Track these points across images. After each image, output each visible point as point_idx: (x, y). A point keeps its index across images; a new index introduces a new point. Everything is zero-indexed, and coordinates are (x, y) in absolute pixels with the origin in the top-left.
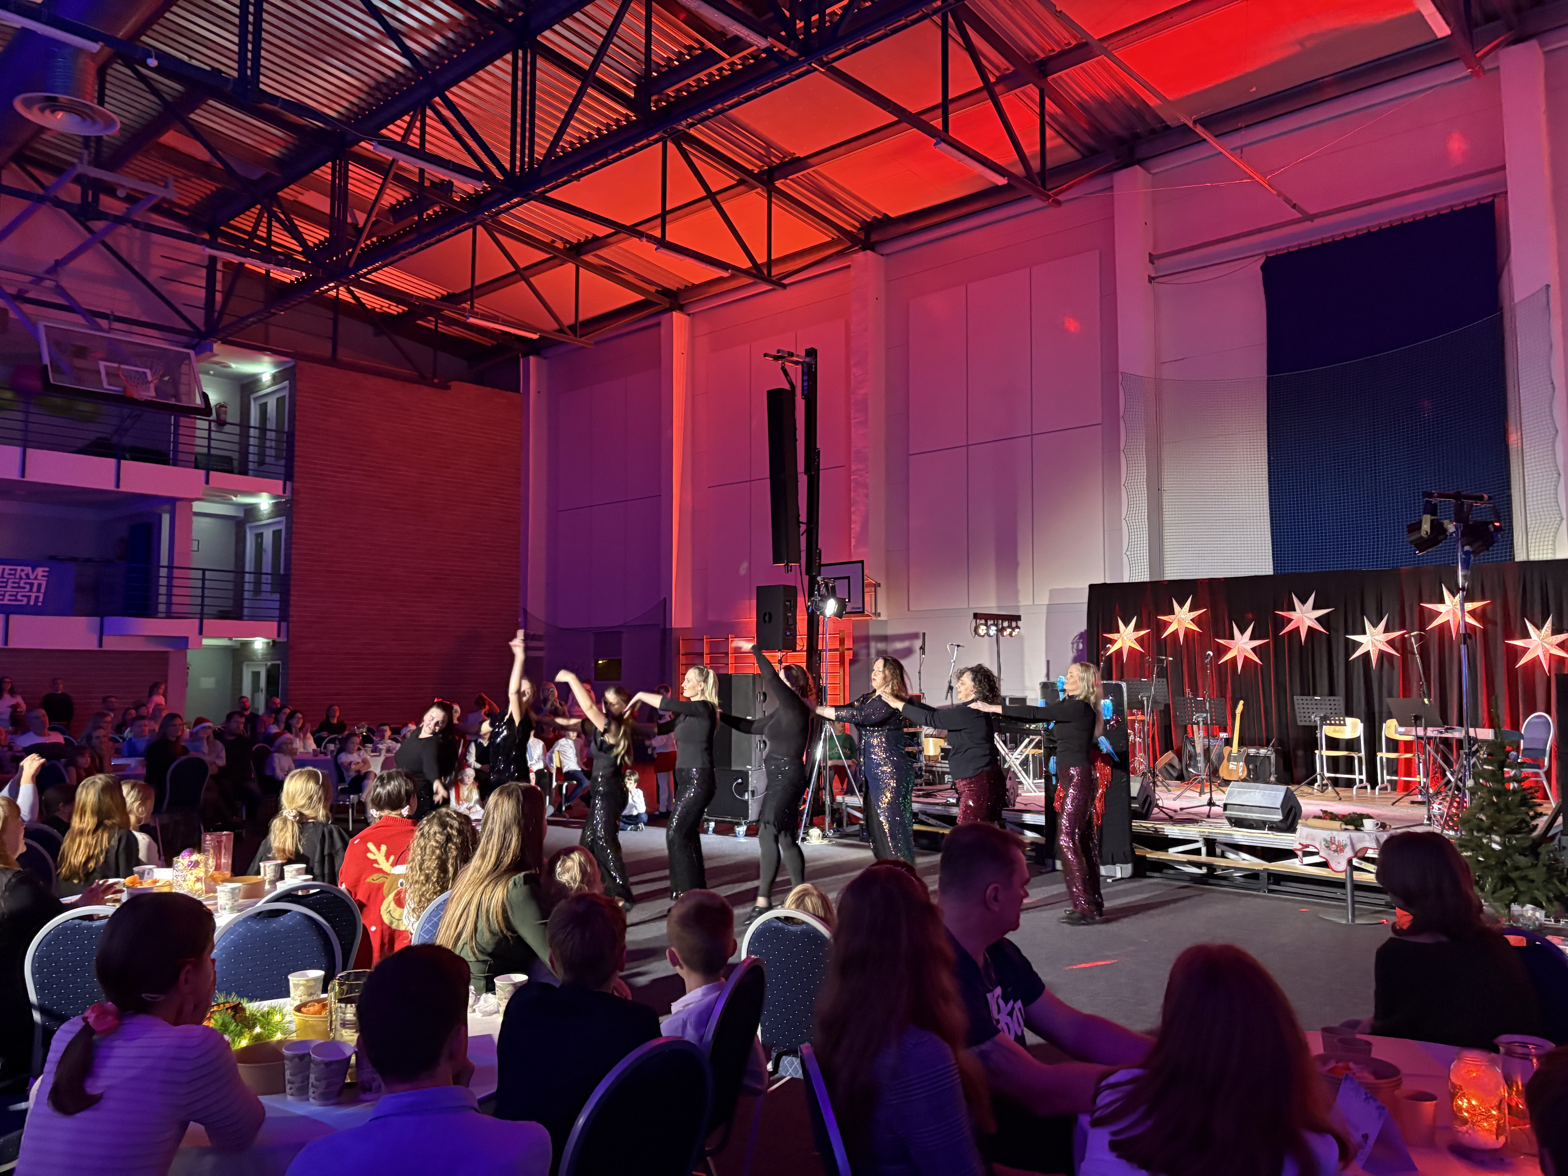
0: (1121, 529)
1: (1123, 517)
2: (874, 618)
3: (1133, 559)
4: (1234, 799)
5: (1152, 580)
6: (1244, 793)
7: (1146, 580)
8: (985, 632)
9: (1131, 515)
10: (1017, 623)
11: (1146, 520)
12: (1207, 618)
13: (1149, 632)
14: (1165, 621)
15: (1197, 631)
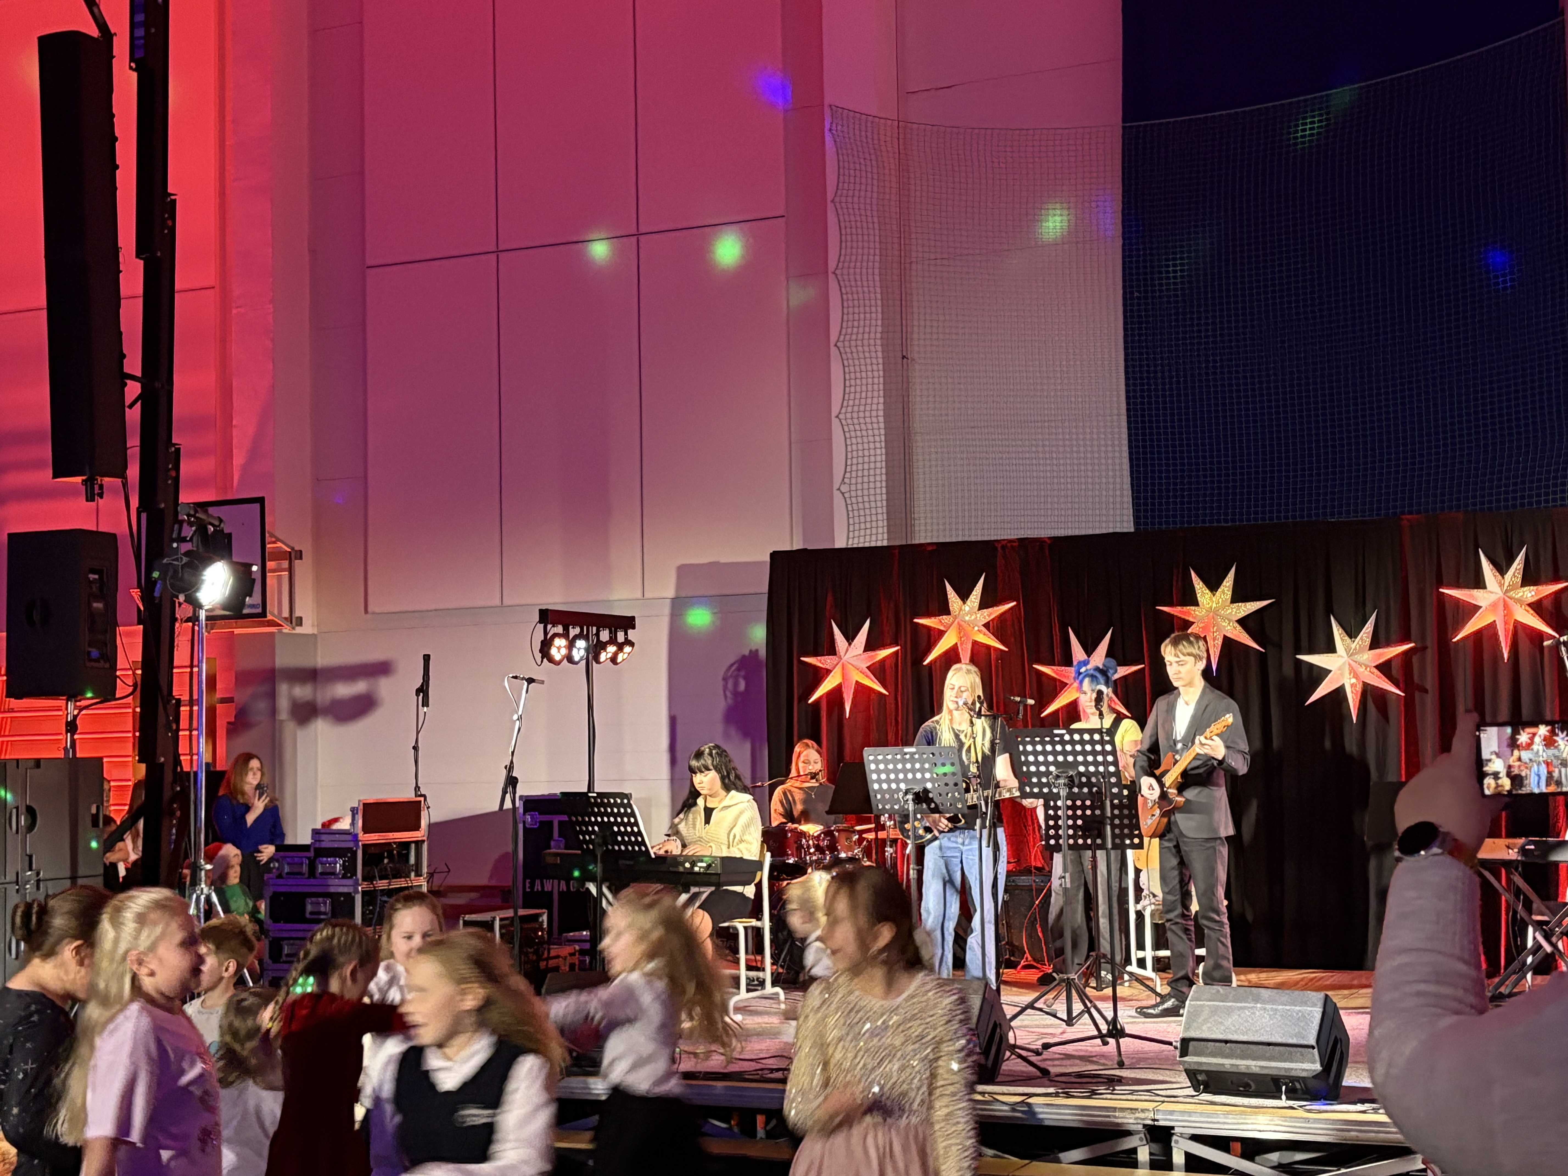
0: (829, 438)
1: (835, 411)
2: (286, 630)
3: (854, 500)
4: (1204, 1028)
5: (891, 544)
6: (1229, 1011)
7: (879, 544)
8: (564, 651)
9: (850, 409)
10: (626, 634)
11: (881, 419)
12: (1016, 622)
13: (897, 652)
14: (928, 628)
15: (996, 649)
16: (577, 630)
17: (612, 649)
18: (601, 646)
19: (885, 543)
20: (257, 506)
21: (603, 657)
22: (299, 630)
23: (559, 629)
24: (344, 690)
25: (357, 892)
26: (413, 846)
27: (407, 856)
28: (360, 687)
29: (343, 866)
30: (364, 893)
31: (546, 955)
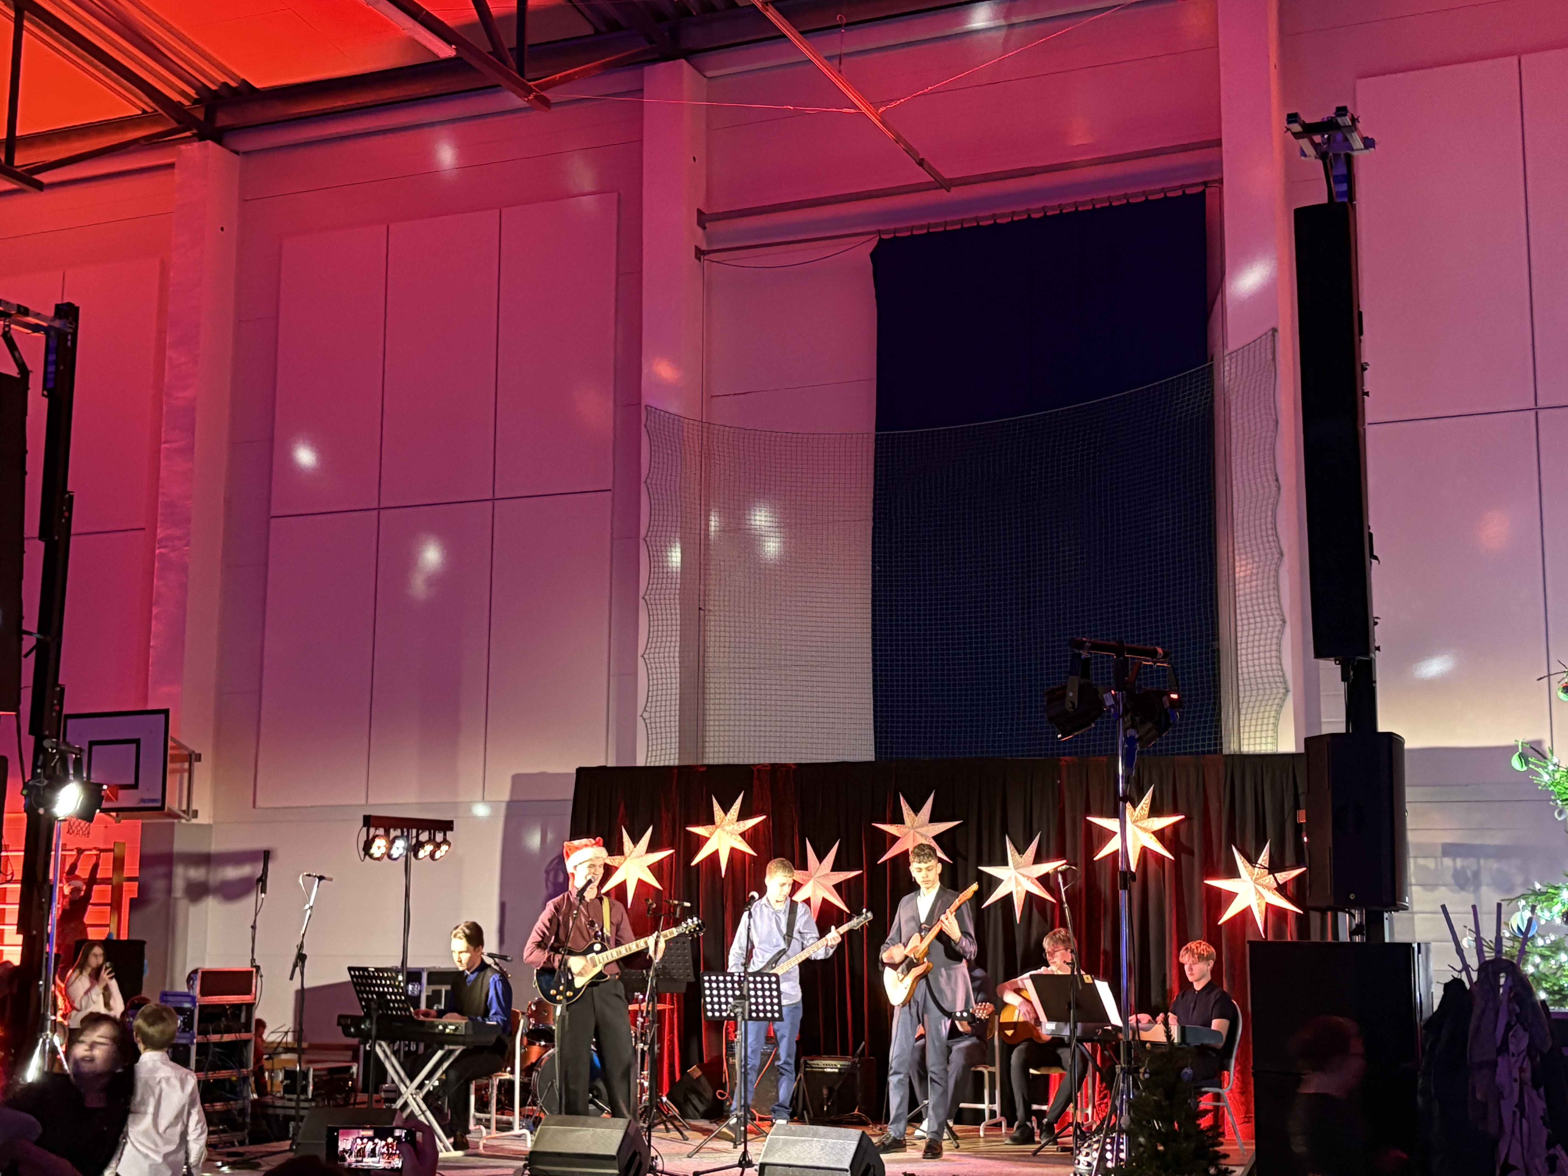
0: (635, 673)
1: (641, 651)
2: (184, 821)
3: (653, 725)
4: (776, 1155)
5: (683, 764)
6: (794, 1143)
7: (672, 763)
8: (383, 850)
9: (652, 650)
10: (445, 835)
11: (677, 660)
12: (767, 833)
13: (672, 854)
14: (698, 836)
15: (749, 854)
16: (398, 832)
17: (429, 848)
18: (420, 845)
19: (676, 763)
20: (162, 717)
21: (422, 854)
22: (194, 821)
23: (381, 831)
24: (232, 873)
25: (192, 1043)
26: (244, 1008)
27: (239, 1017)
28: (246, 871)
29: (183, 1022)
30: (198, 1044)
31: (352, 1101)
